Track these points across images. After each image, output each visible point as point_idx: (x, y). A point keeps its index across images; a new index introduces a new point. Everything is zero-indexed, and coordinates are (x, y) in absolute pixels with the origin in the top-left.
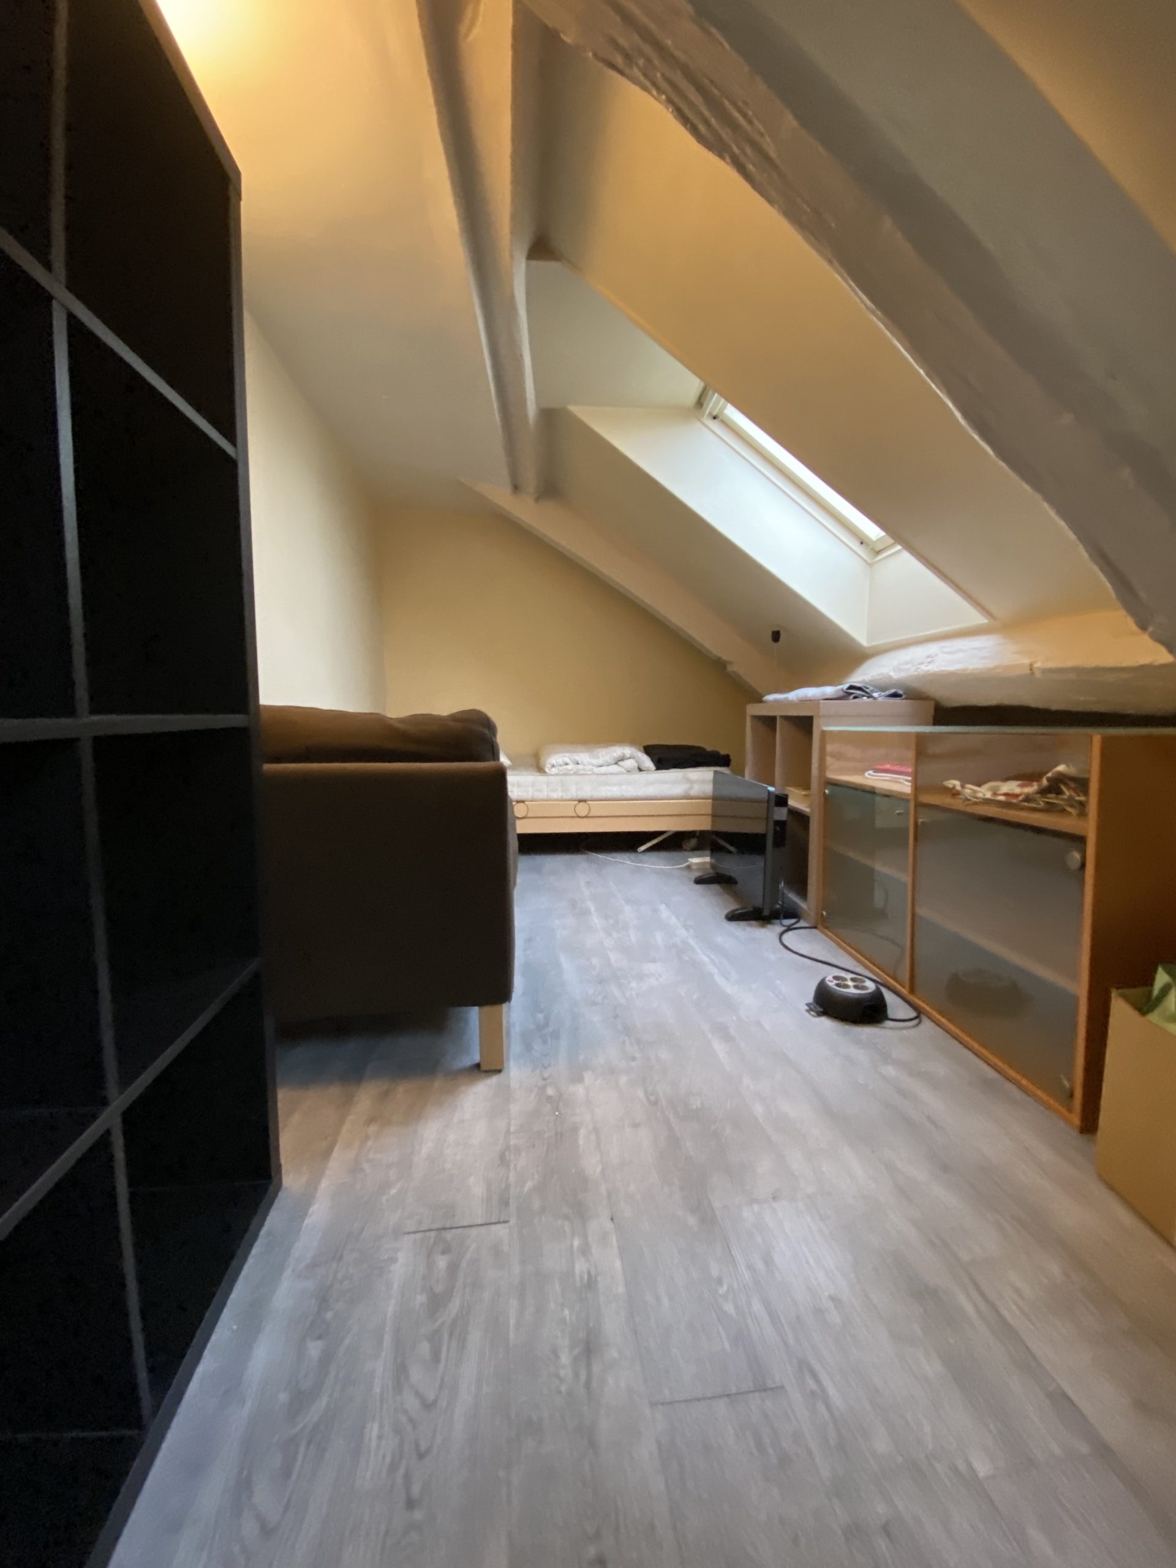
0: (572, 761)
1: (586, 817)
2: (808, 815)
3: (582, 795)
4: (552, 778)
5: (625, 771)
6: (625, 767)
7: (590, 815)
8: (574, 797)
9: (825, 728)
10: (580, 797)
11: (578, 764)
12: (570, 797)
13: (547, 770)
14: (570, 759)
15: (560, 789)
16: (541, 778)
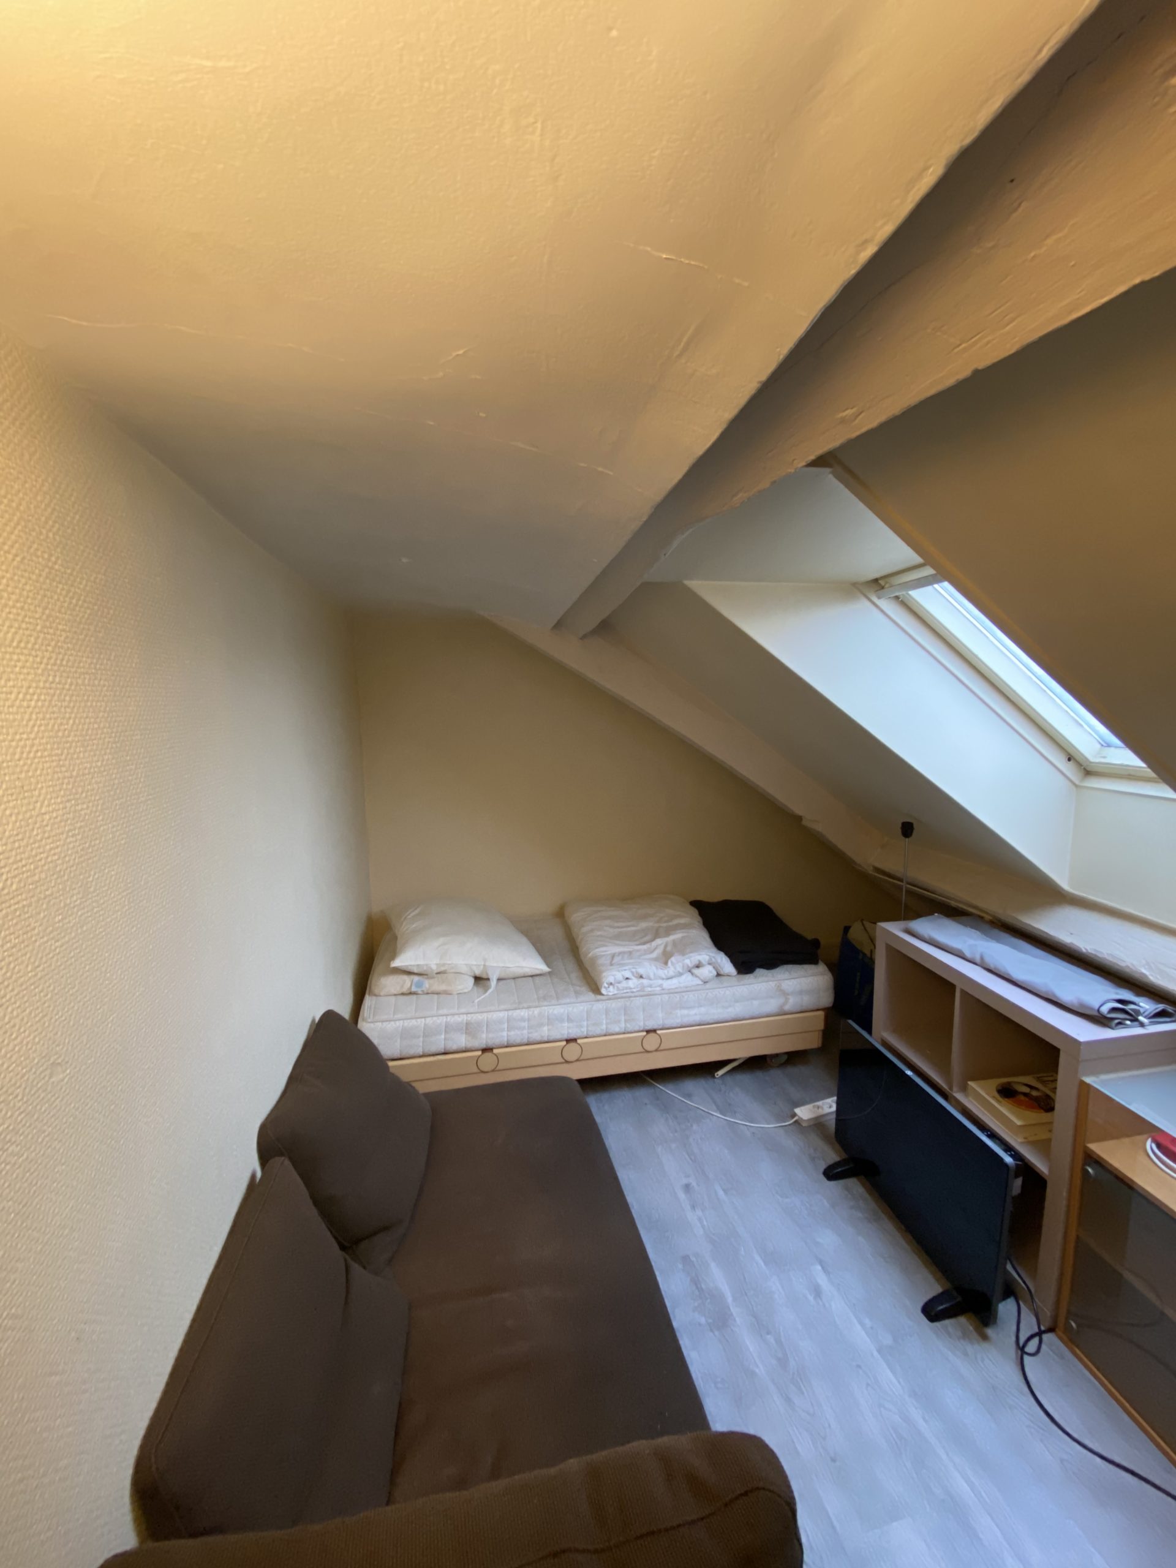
0: (634, 975)
1: (656, 1050)
2: (1046, 1178)
3: (650, 1025)
4: (614, 1005)
5: (701, 983)
6: (702, 978)
7: (662, 1048)
8: (641, 1029)
9: (1088, 1080)
10: (648, 1028)
11: (641, 977)
12: (637, 1028)
13: (603, 991)
14: (632, 973)
15: (623, 1018)
16: (599, 1006)
